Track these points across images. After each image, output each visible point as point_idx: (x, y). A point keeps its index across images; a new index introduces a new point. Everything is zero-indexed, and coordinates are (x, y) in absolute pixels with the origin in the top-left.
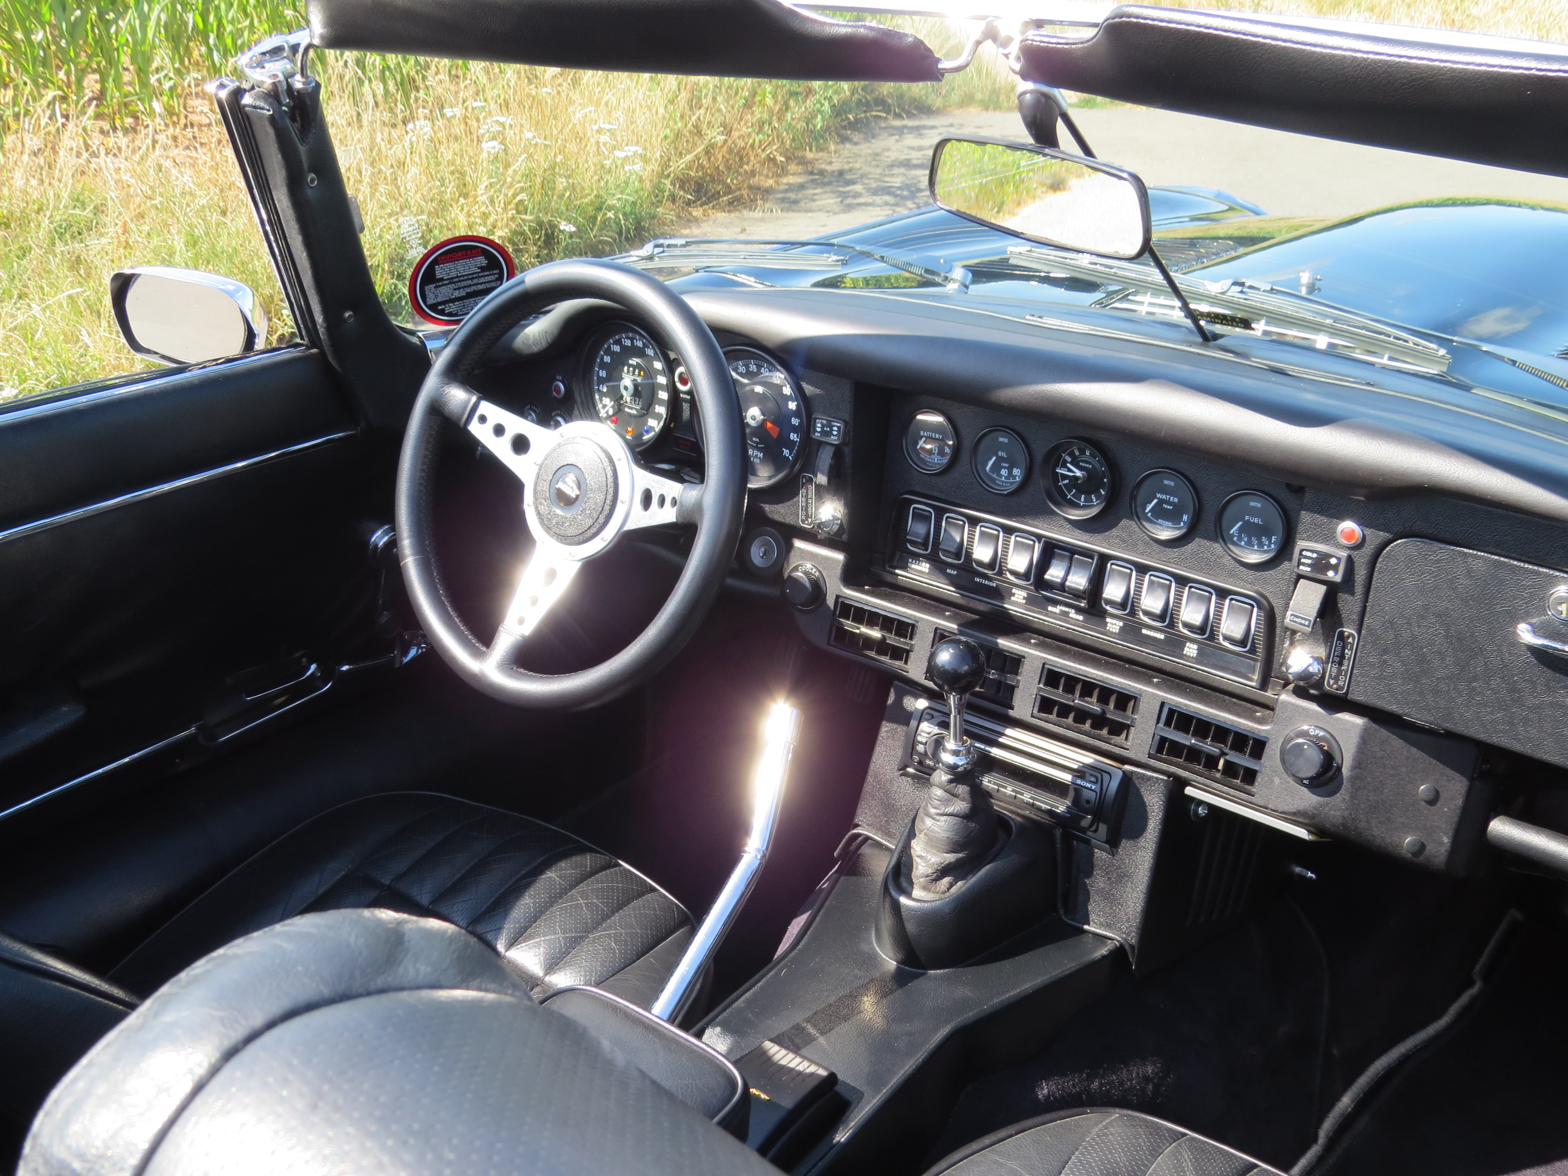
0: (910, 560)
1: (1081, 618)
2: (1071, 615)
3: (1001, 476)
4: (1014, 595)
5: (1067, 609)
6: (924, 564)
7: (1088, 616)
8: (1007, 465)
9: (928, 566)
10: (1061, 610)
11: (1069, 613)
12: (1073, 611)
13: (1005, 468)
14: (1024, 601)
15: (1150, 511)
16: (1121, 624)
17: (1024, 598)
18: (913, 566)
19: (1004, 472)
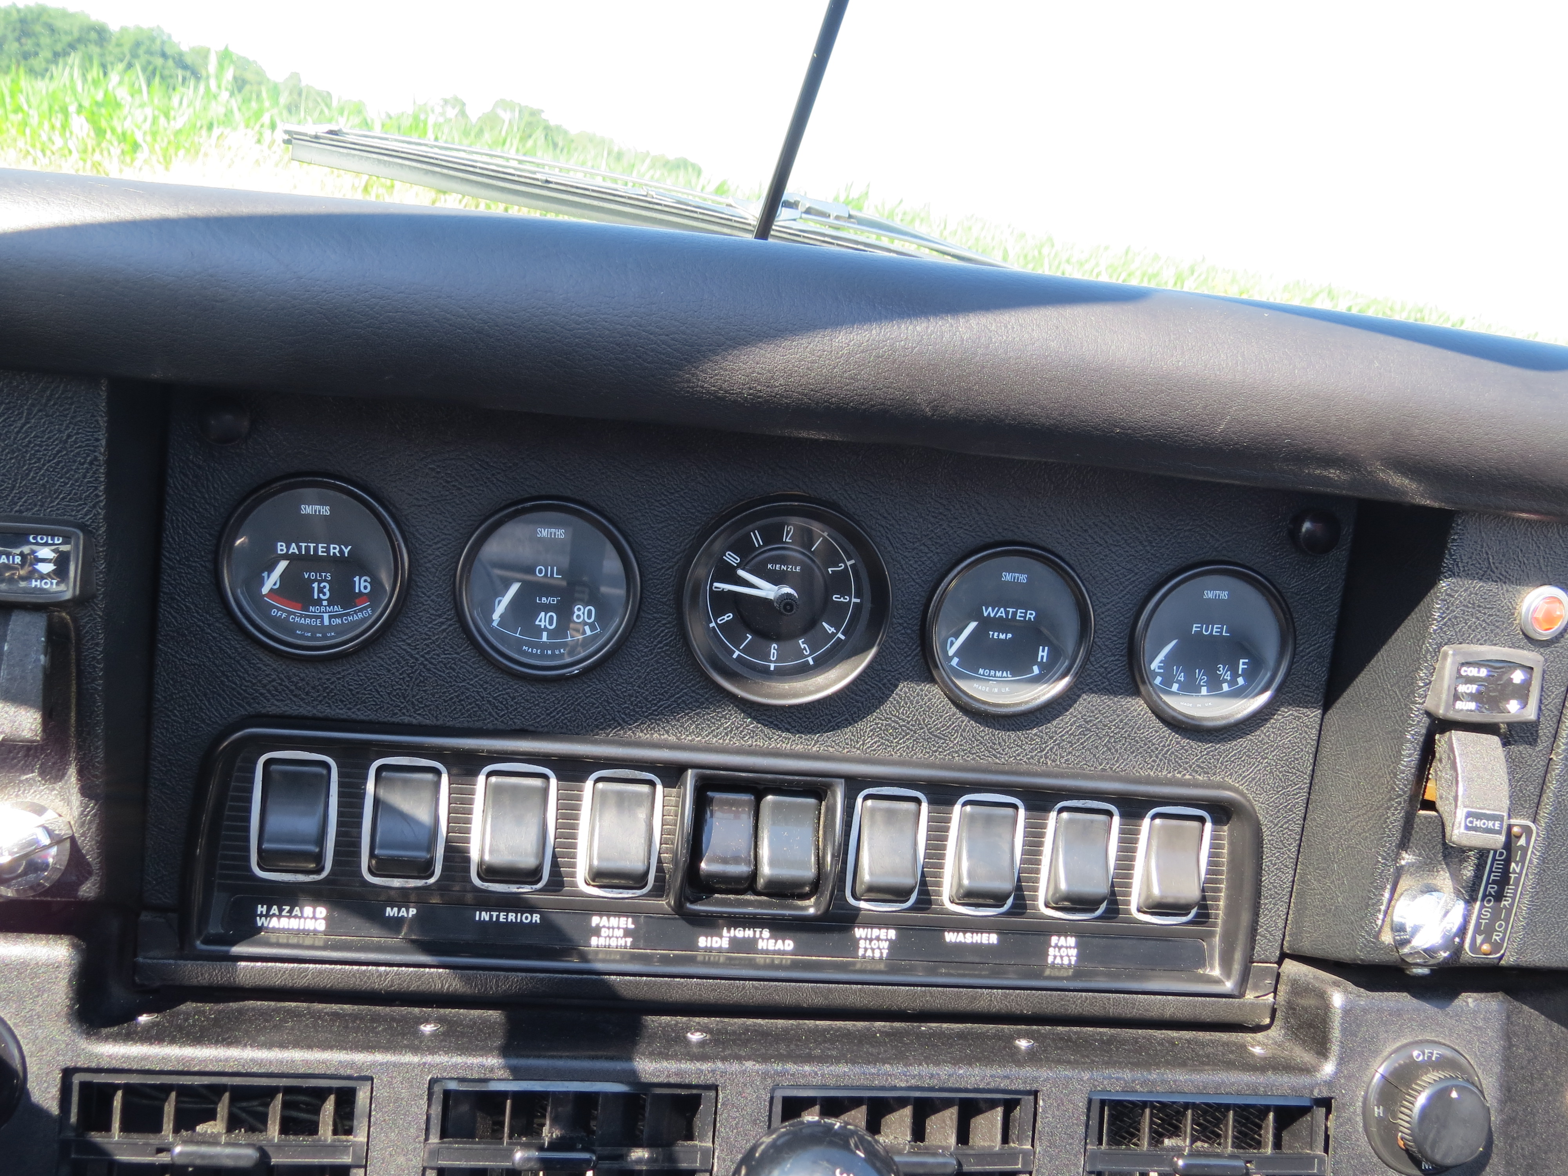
0: (261, 909)
1: (789, 945)
2: (761, 945)
3: (539, 631)
4: (597, 931)
5: (749, 933)
6: (308, 910)
7: (804, 936)
8: (553, 600)
9: (322, 911)
10: (733, 941)
11: (754, 941)
12: (766, 933)
13: (547, 608)
14: (629, 940)
15: (957, 654)
16: (892, 934)
17: (627, 933)
18: (274, 923)
19: (544, 620)
